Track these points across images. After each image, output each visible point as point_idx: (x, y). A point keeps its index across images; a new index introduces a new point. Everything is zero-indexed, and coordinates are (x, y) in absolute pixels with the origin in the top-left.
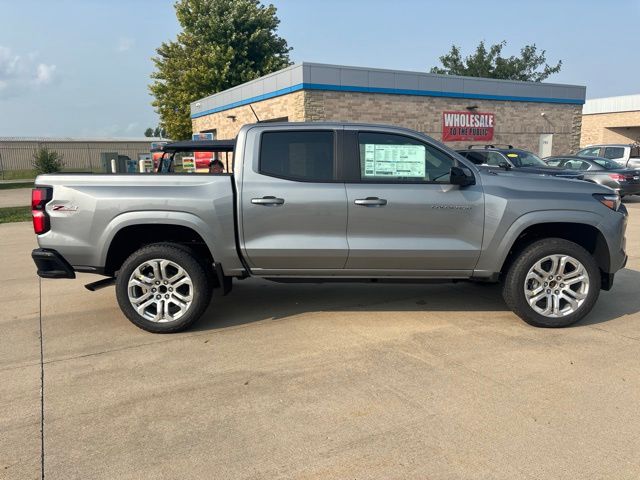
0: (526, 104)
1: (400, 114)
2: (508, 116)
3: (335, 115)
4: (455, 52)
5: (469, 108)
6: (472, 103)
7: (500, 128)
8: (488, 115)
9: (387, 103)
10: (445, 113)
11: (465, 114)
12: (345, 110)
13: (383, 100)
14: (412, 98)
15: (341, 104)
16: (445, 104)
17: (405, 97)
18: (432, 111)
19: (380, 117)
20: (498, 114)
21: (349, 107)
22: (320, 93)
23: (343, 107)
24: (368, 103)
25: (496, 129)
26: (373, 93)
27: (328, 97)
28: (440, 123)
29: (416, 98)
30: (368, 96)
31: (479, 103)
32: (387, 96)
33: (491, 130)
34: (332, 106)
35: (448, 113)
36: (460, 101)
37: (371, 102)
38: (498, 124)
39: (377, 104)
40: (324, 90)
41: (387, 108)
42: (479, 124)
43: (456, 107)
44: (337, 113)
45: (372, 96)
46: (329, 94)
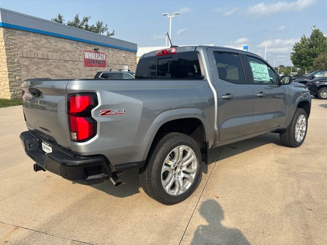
0: (117, 50)
1: (63, 49)
2: (111, 55)
3: (24, 46)
4: (60, 17)
5: (95, 50)
6: (96, 47)
7: (108, 61)
8: (103, 53)
9: (55, 42)
10: (84, 51)
11: (93, 52)
12: (31, 44)
13: (53, 40)
14: (68, 41)
15: (28, 40)
16: (84, 46)
17: (64, 40)
18: (78, 49)
19: (52, 50)
20: (107, 54)
21: (33, 42)
22: (14, 31)
23: (29, 42)
24: (44, 41)
25: (107, 62)
26: (47, 35)
27: (19, 34)
28: (82, 56)
29: (69, 41)
30: (44, 37)
31: (99, 47)
32: (54, 38)
33: (105, 61)
34: (22, 41)
35: (86, 51)
36: (91, 45)
37: (46, 40)
38: (107, 59)
39: (49, 42)
40: (17, 29)
41: (56, 45)
42: (99, 59)
43: (89, 48)
44: (26, 45)
45: (46, 37)
46: (20, 32)
